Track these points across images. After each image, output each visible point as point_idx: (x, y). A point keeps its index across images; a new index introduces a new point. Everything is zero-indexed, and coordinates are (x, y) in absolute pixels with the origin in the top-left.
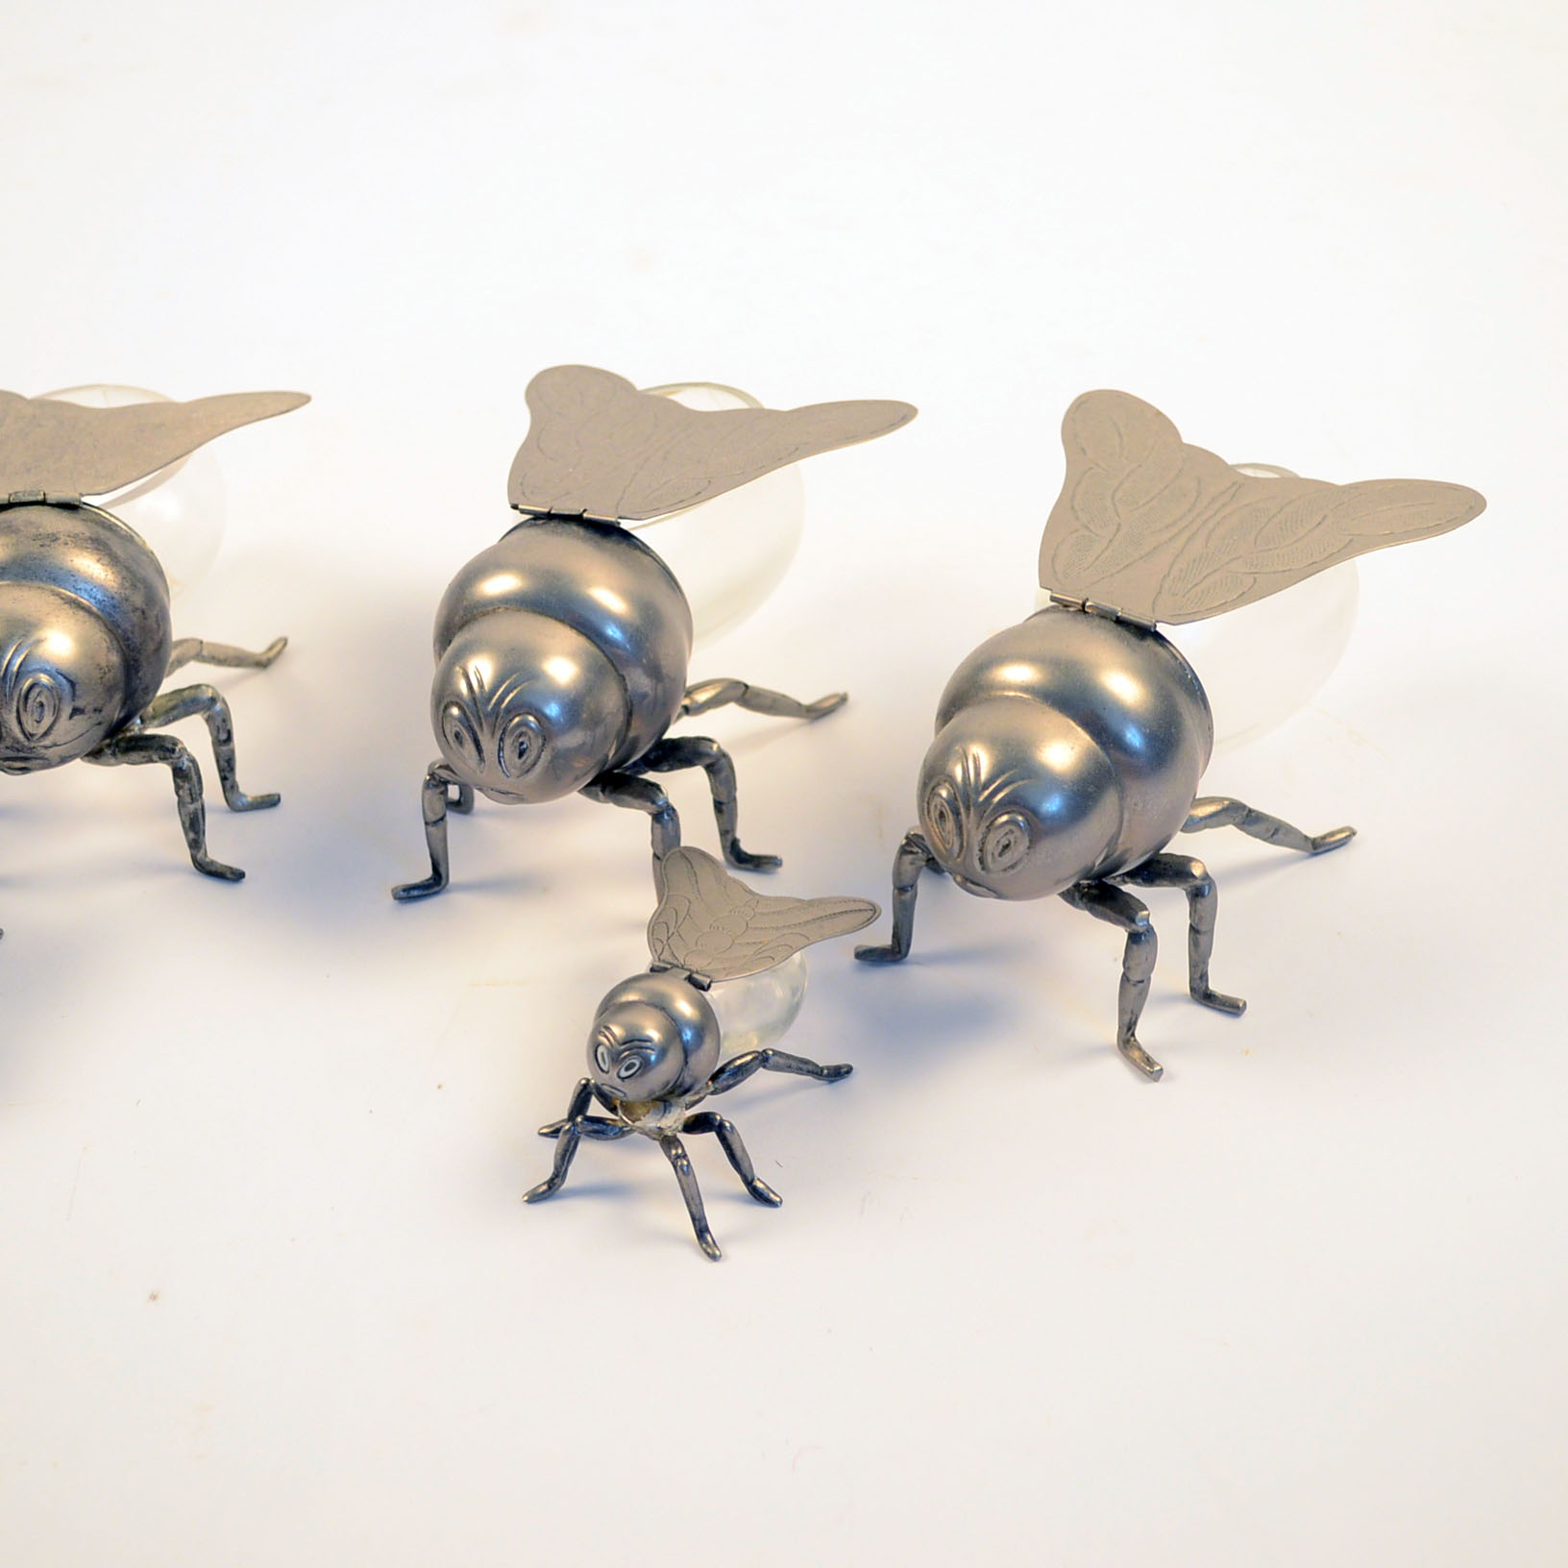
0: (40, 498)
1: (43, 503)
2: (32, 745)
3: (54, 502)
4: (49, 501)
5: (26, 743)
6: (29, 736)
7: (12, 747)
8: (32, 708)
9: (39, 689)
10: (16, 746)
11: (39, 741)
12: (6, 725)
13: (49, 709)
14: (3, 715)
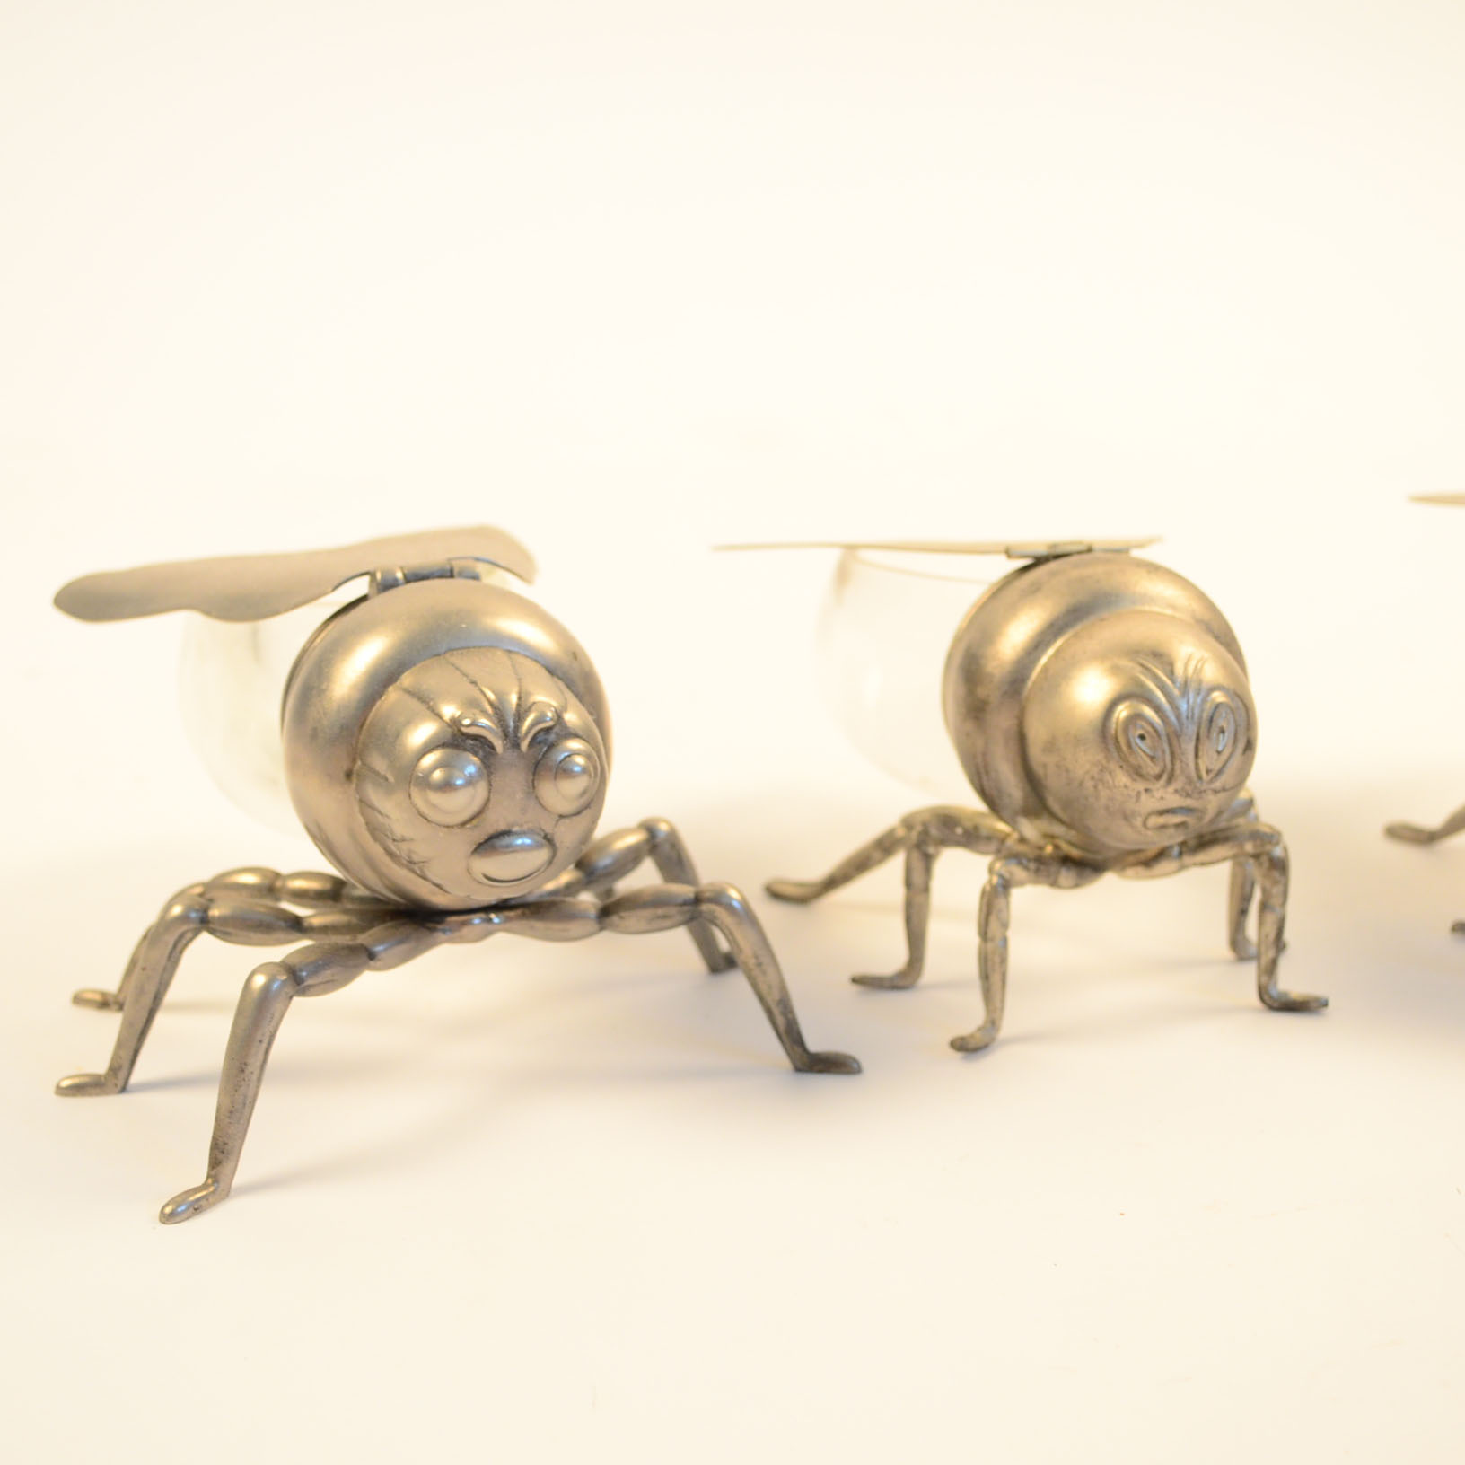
2: (1204, 787)
5: (1198, 785)
6: (1204, 773)
7: (1183, 789)
8: (1214, 735)
9: (1223, 712)
10: (1189, 788)
11: (1211, 781)
12: (1181, 762)
13: (1229, 736)
14: (1180, 746)
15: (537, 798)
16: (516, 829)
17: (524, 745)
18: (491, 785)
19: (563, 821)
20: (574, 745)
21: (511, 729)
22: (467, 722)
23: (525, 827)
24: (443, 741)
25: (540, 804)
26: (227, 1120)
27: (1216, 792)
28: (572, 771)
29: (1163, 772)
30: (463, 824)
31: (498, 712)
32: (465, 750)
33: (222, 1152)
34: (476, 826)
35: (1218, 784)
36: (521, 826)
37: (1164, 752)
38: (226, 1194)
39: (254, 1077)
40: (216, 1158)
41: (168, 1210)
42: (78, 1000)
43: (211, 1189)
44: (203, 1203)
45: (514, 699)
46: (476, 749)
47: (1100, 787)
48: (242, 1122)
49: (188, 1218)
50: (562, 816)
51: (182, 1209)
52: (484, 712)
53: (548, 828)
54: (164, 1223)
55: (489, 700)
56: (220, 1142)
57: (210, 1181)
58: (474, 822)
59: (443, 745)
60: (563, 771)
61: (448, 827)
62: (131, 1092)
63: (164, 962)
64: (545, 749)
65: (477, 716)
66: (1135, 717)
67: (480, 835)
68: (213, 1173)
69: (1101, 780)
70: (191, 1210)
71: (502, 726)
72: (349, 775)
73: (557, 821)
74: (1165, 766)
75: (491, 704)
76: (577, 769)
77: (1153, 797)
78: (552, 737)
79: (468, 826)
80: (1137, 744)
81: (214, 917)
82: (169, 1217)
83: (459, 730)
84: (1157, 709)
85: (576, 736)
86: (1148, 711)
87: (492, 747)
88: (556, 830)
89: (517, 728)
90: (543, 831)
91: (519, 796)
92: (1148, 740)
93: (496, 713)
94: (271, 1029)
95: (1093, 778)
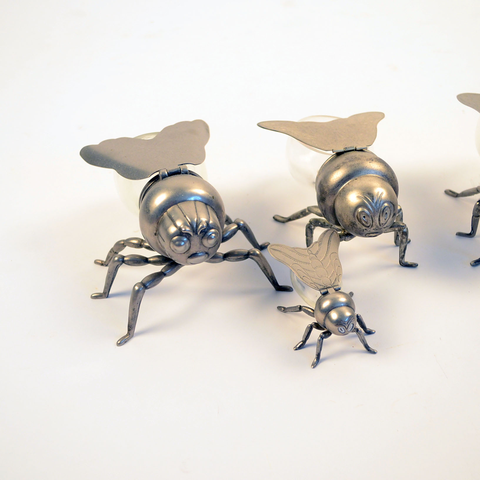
0: (354, 148)
1: (356, 150)
2: (381, 227)
3: (359, 149)
4: (357, 149)
5: (380, 227)
6: (381, 225)
7: (375, 229)
8: (384, 215)
9: (386, 208)
10: (377, 228)
11: (383, 226)
12: (375, 222)
13: (388, 215)
14: (374, 219)
15: (203, 245)
16: (198, 252)
17: (199, 233)
18: (191, 244)
19: (210, 249)
20: (213, 230)
21: (195, 230)
22: (183, 229)
23: (200, 252)
24: (178, 234)
25: (204, 246)
26: (131, 321)
27: (384, 228)
28: (212, 238)
29: (370, 225)
30: (184, 253)
31: (191, 225)
32: (183, 236)
33: (131, 327)
34: (187, 253)
35: (385, 226)
36: (199, 251)
37: (370, 221)
38: (132, 336)
39: (137, 311)
40: (129, 329)
41: (119, 342)
42: (96, 262)
43: (128, 336)
44: (127, 340)
45: (196, 220)
46: (186, 236)
47: (353, 228)
48: (135, 321)
49: (123, 344)
50: (210, 248)
51: (122, 342)
52: (188, 226)
53: (207, 251)
54: (118, 346)
55: (189, 222)
56: (130, 325)
57: (128, 334)
58: (187, 252)
59: (178, 235)
60: (209, 238)
61: (181, 254)
62: (110, 297)
63: (114, 271)
64: (204, 233)
65: (186, 228)
66: (363, 212)
67: (189, 255)
68: (129, 332)
69: (354, 226)
70: (124, 342)
71: (193, 229)
72: (155, 234)
73: (209, 249)
74: (370, 224)
75: (190, 223)
76: (213, 237)
77: (367, 231)
78: (206, 230)
79: (186, 253)
80: (363, 219)
81: (125, 260)
82: (119, 344)
83: (181, 231)
84: (369, 209)
85: (213, 228)
86: (366, 210)
87: (190, 235)
88: (209, 251)
89: (197, 229)
90: (205, 252)
91: (198, 245)
92: (366, 218)
93: (191, 226)
94: (140, 300)
95: (351, 226)
